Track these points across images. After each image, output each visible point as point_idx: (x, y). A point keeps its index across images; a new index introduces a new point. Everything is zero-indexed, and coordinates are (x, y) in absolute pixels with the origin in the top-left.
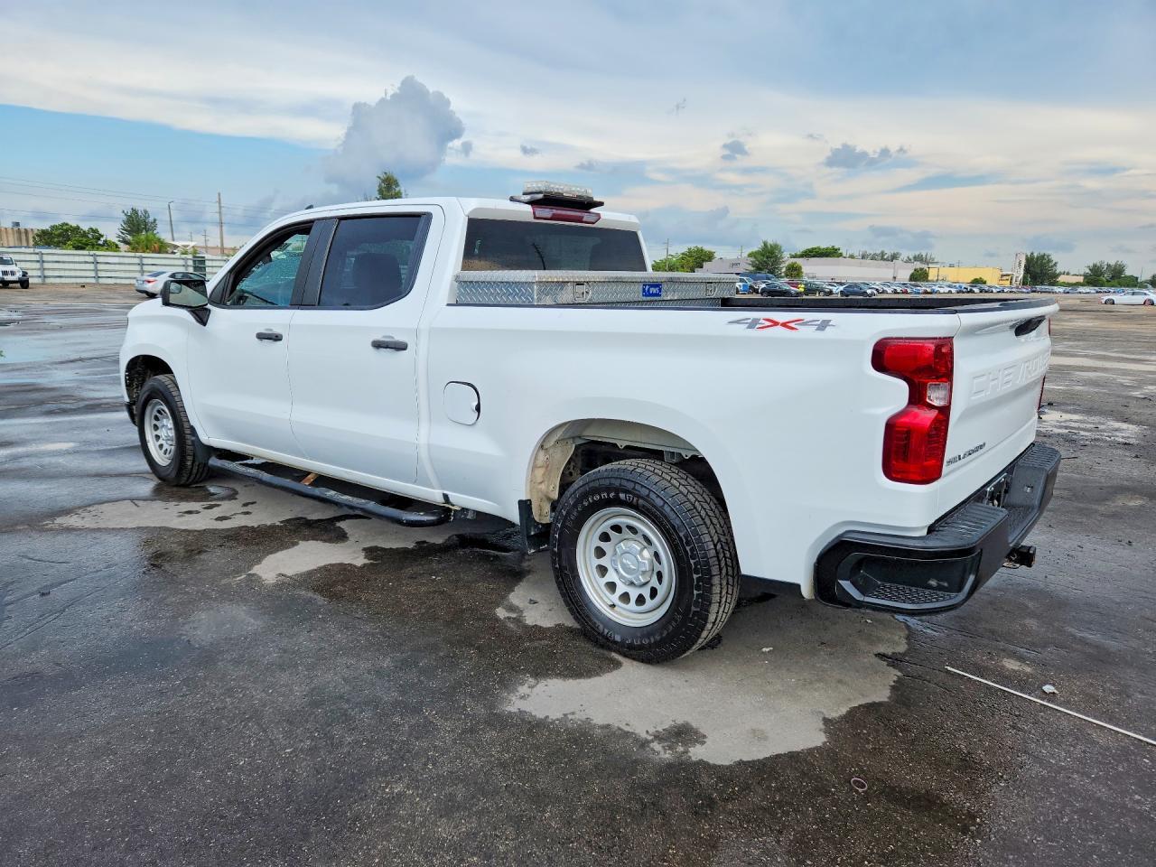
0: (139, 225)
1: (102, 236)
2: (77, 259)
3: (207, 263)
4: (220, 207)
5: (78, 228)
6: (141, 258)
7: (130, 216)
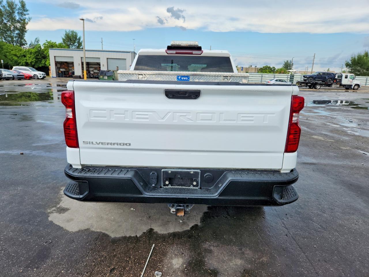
0: (288, 65)
1: (275, 69)
2: (257, 76)
3: (295, 77)
4: (314, 58)
5: (270, 67)
6: (275, 75)
7: (286, 63)
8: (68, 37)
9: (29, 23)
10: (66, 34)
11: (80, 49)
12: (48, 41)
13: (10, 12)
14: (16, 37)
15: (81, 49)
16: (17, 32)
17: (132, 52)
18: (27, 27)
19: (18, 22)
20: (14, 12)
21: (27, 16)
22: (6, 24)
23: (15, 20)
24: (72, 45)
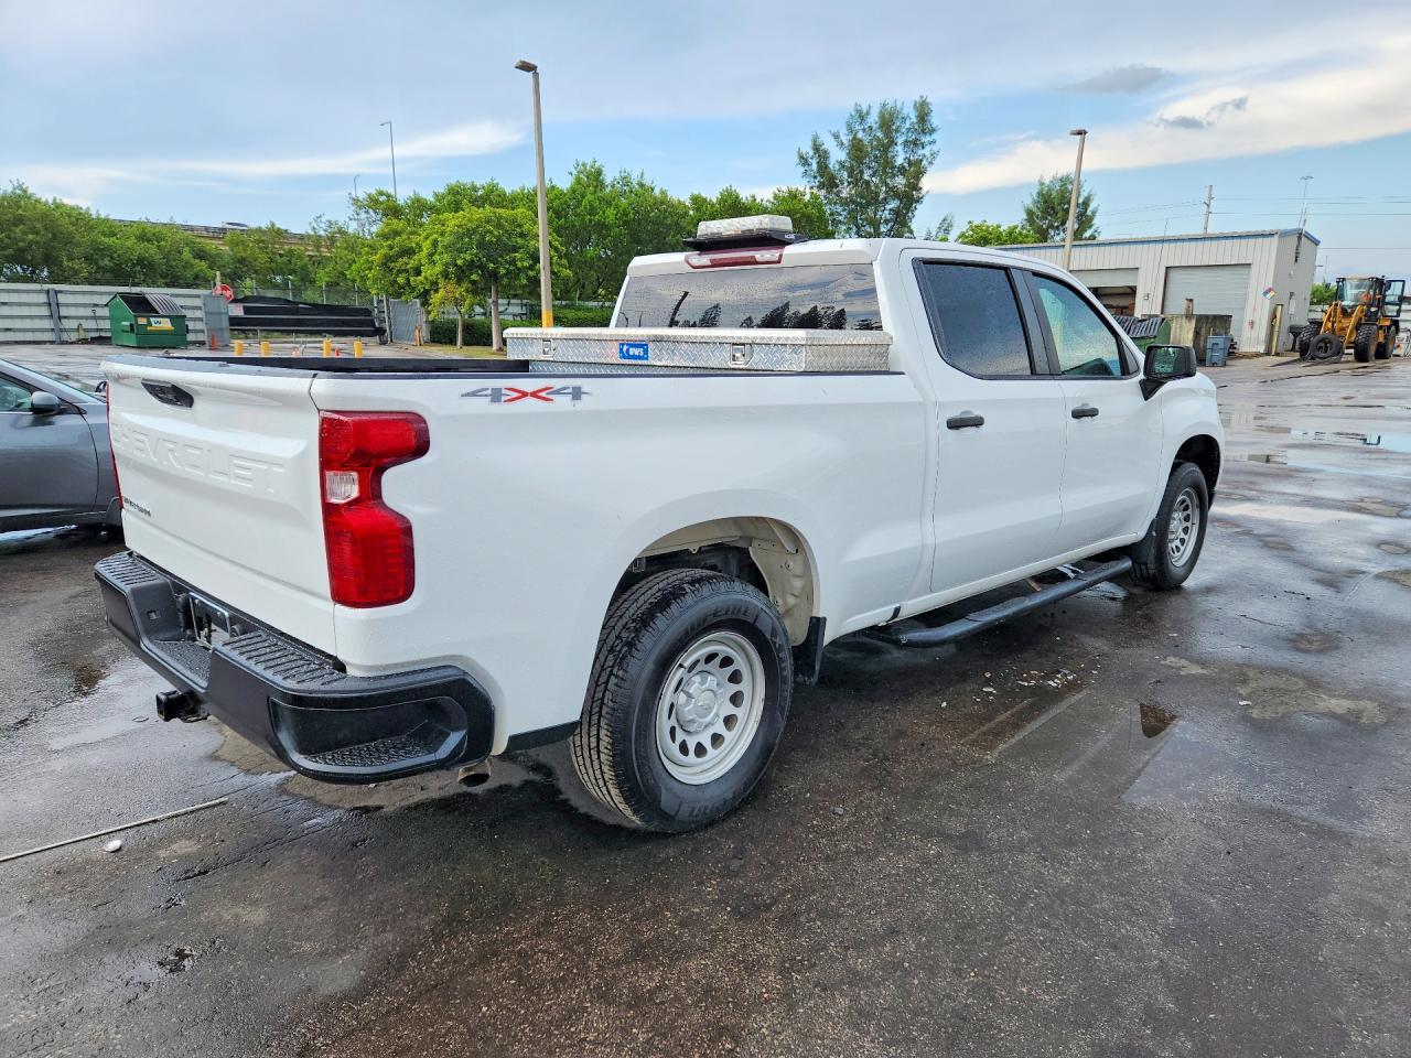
8: (1046, 202)
9: (930, 170)
10: (1040, 194)
11: (1081, 240)
12: (976, 223)
13: (883, 145)
14: (887, 222)
15: (1086, 239)
16: (893, 204)
17: (1284, 234)
18: (926, 183)
19: (902, 170)
20: (892, 143)
21: (927, 151)
22: (867, 183)
23: (893, 168)
24: (1058, 228)
